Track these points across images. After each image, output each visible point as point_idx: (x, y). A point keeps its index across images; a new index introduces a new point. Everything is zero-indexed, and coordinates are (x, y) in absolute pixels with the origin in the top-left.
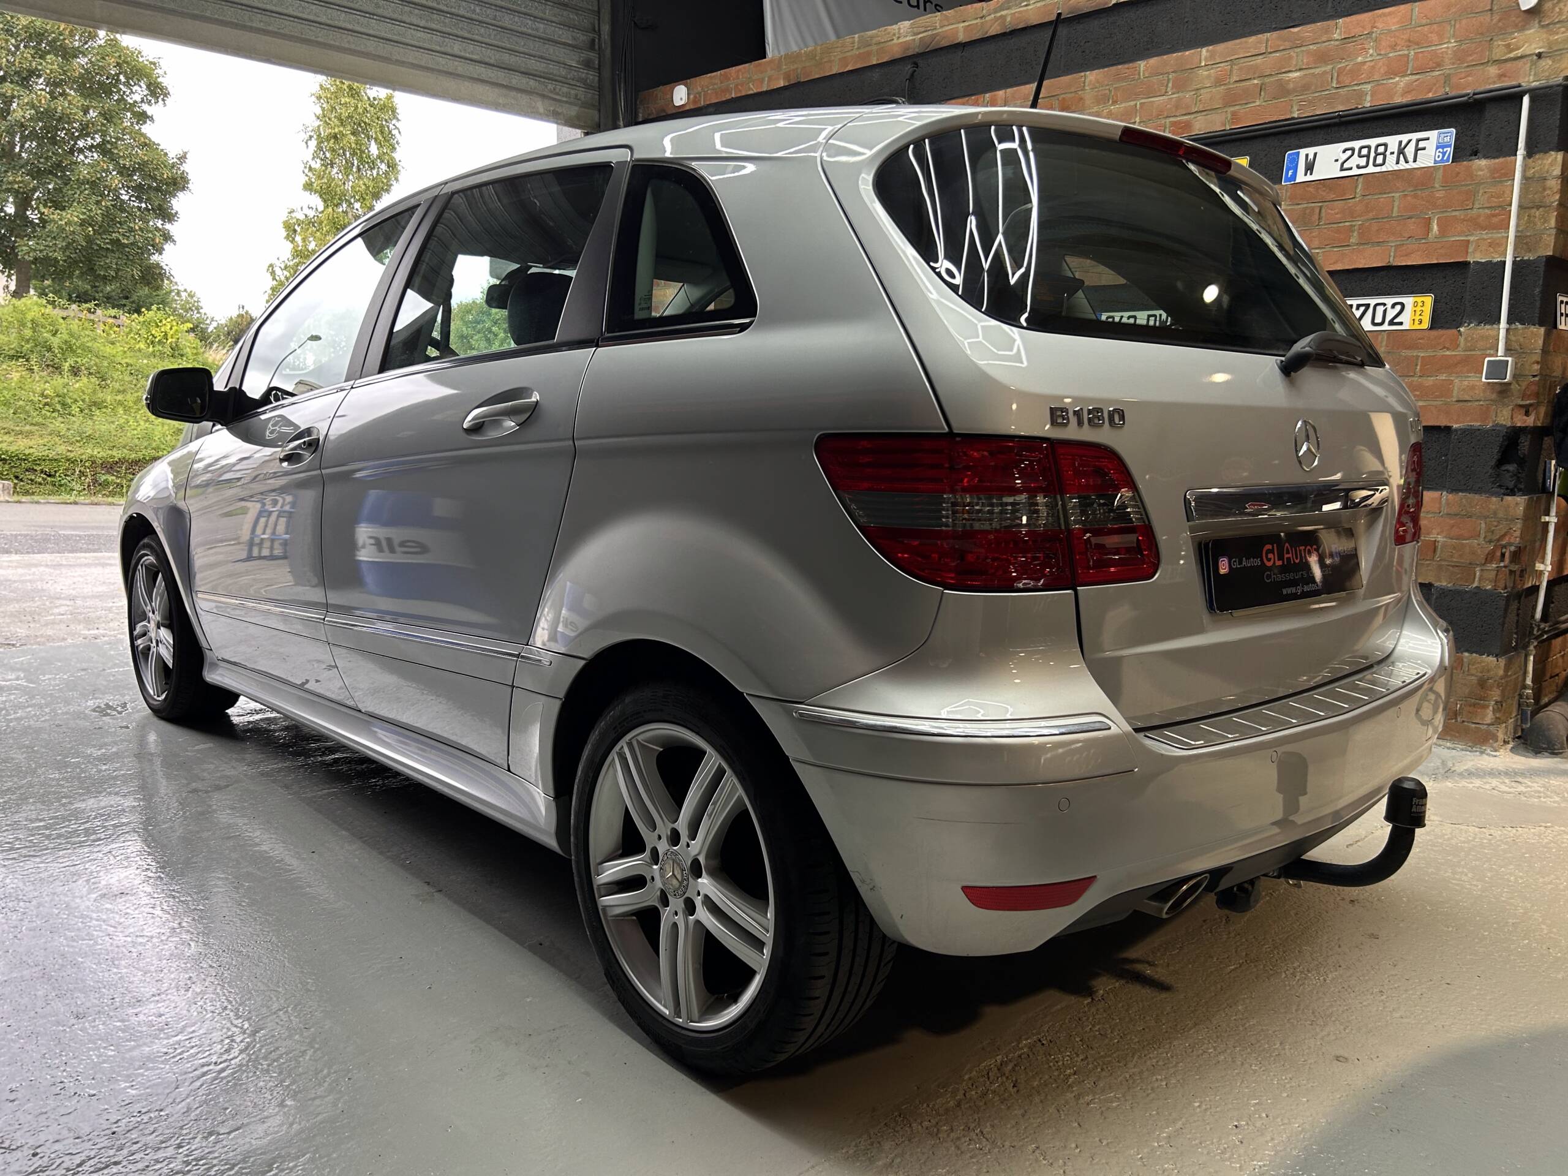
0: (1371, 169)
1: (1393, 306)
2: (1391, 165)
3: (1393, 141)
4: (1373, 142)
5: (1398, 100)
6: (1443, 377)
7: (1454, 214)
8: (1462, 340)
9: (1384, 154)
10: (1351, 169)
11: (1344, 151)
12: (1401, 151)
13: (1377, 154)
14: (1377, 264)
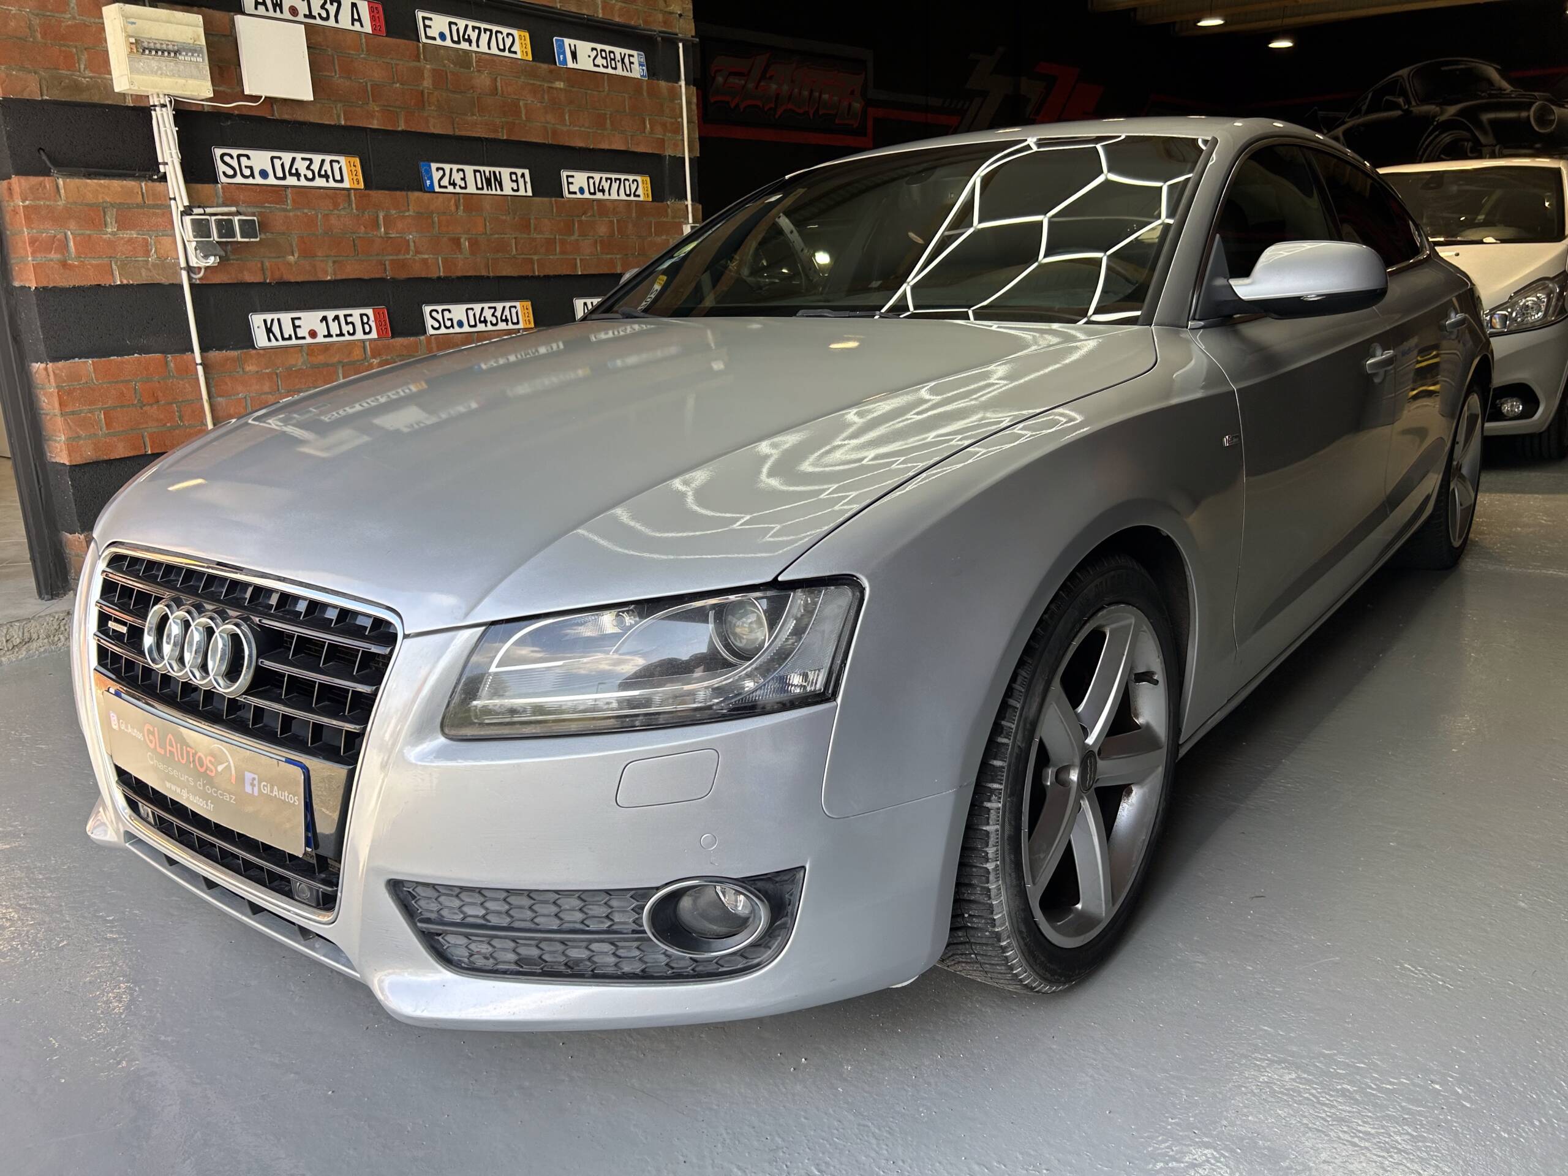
0: (610, 71)
1: (633, 181)
2: (619, 71)
3: (618, 51)
4: (608, 48)
5: (617, 19)
6: (664, 237)
7: (656, 118)
8: (669, 210)
9: (614, 60)
10: (599, 66)
11: (593, 49)
12: (623, 60)
13: (611, 59)
14: (623, 148)
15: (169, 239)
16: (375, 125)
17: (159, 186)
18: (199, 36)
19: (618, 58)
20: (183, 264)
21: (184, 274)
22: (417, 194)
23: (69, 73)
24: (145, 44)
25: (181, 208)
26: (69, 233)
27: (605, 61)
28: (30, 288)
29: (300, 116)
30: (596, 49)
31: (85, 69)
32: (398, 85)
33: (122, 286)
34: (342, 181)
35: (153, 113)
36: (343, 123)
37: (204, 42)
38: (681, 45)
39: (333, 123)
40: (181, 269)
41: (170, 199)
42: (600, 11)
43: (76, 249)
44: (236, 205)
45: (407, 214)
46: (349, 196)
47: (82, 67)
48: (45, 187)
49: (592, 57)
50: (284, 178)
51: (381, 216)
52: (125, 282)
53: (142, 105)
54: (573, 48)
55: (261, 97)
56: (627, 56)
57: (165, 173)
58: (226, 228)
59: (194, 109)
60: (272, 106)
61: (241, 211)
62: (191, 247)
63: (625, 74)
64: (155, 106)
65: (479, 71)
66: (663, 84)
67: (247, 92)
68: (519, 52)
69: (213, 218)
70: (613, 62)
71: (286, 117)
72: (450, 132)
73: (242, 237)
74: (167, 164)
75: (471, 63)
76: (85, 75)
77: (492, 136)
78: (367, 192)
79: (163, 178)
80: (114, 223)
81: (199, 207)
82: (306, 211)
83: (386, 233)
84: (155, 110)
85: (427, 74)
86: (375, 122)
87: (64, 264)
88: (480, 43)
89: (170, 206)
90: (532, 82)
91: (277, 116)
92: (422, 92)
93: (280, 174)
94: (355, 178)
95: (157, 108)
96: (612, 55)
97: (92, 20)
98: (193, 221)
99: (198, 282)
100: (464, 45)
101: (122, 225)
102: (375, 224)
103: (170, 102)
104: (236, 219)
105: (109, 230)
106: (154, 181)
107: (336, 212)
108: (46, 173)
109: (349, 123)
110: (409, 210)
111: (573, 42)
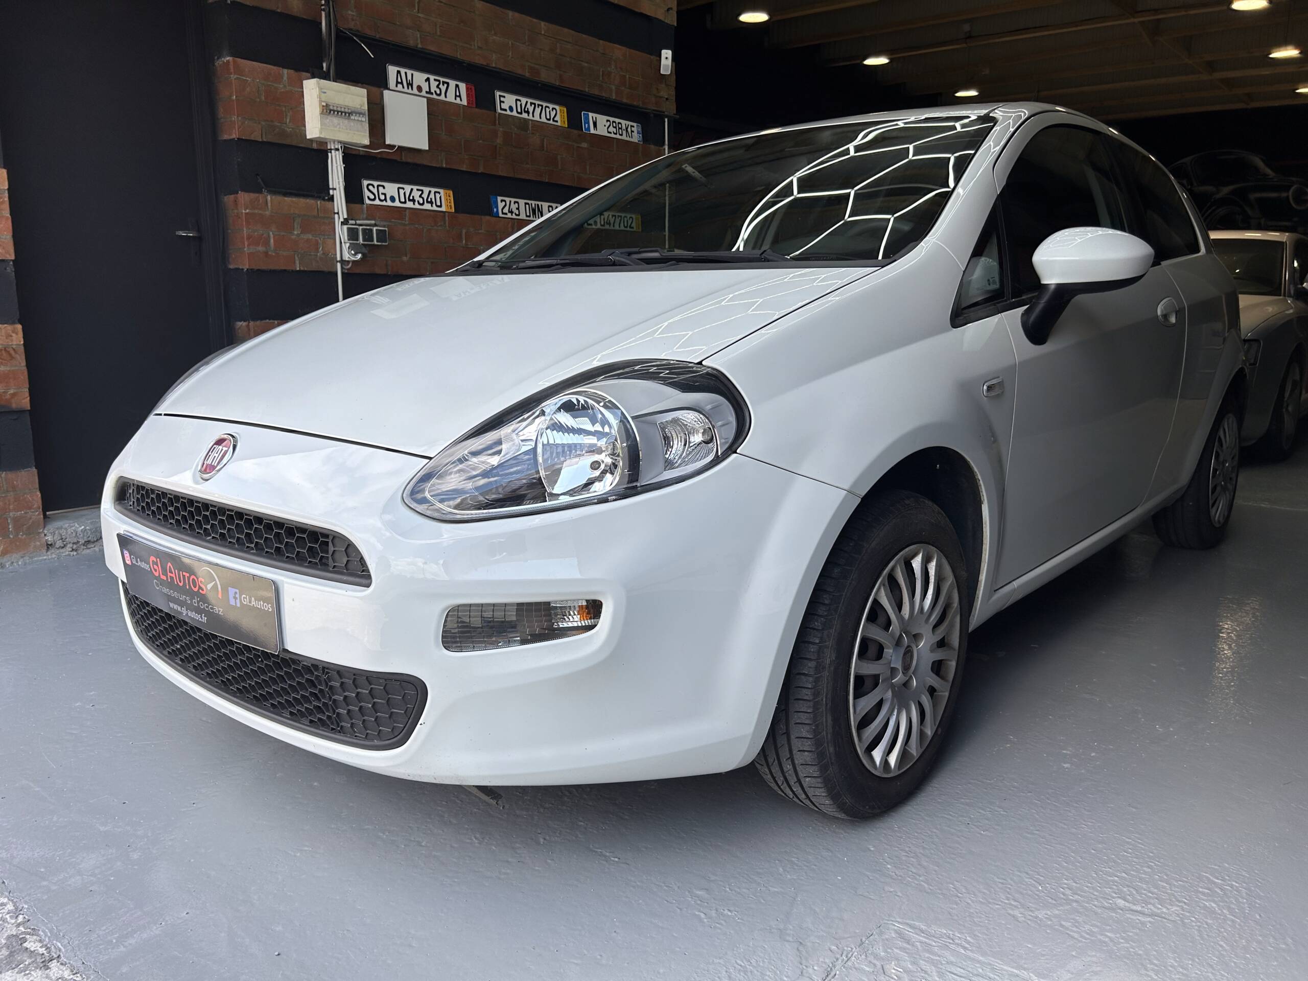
0: (618, 136)
2: (624, 137)
3: (623, 122)
4: (617, 120)
5: (625, 101)
9: (621, 129)
10: (611, 133)
11: (608, 121)
12: (627, 129)
13: (619, 128)
15: (332, 241)
16: (464, 168)
17: (328, 204)
18: (364, 104)
19: (624, 127)
20: (339, 259)
21: (339, 265)
22: (488, 218)
23: (279, 124)
24: (331, 108)
25: (342, 220)
26: (271, 233)
27: (615, 129)
28: (243, 269)
29: (418, 160)
30: (610, 121)
31: (290, 122)
32: (481, 141)
33: (299, 271)
34: (440, 206)
35: (329, 154)
36: (444, 166)
37: (367, 108)
38: (666, 120)
39: (438, 166)
40: (337, 262)
41: (335, 213)
42: (614, 94)
43: (275, 245)
44: (375, 220)
45: (480, 231)
46: (444, 216)
47: (288, 120)
48: (259, 200)
49: (607, 127)
50: (405, 202)
51: (464, 231)
52: (302, 269)
53: (322, 148)
54: (594, 119)
55: (395, 146)
56: (629, 126)
57: (333, 196)
58: (368, 234)
59: (354, 153)
60: (401, 153)
61: (377, 224)
62: (346, 247)
63: (628, 139)
64: (331, 149)
65: (533, 133)
66: (652, 147)
67: (387, 143)
68: (559, 121)
69: (361, 227)
70: (620, 130)
71: (409, 160)
72: (511, 175)
73: (377, 241)
74: (335, 189)
75: (528, 128)
76: (289, 127)
77: (539, 179)
78: (457, 214)
79: (332, 199)
80: (299, 227)
81: (352, 220)
82: (417, 226)
83: (466, 244)
84: (331, 152)
85: (500, 134)
86: (465, 166)
87: (266, 254)
88: (535, 114)
89: (334, 218)
90: (566, 142)
91: (404, 160)
92: (496, 146)
93: (403, 200)
94: (449, 204)
95: (333, 151)
96: (620, 125)
97: (296, 89)
98: (348, 229)
99: (346, 271)
100: (525, 115)
101: (304, 230)
102: (459, 237)
103: (341, 147)
104: (375, 229)
105: (296, 233)
106: (324, 199)
107: (435, 228)
108: (260, 192)
109: (448, 167)
110: (481, 229)
111: (595, 115)
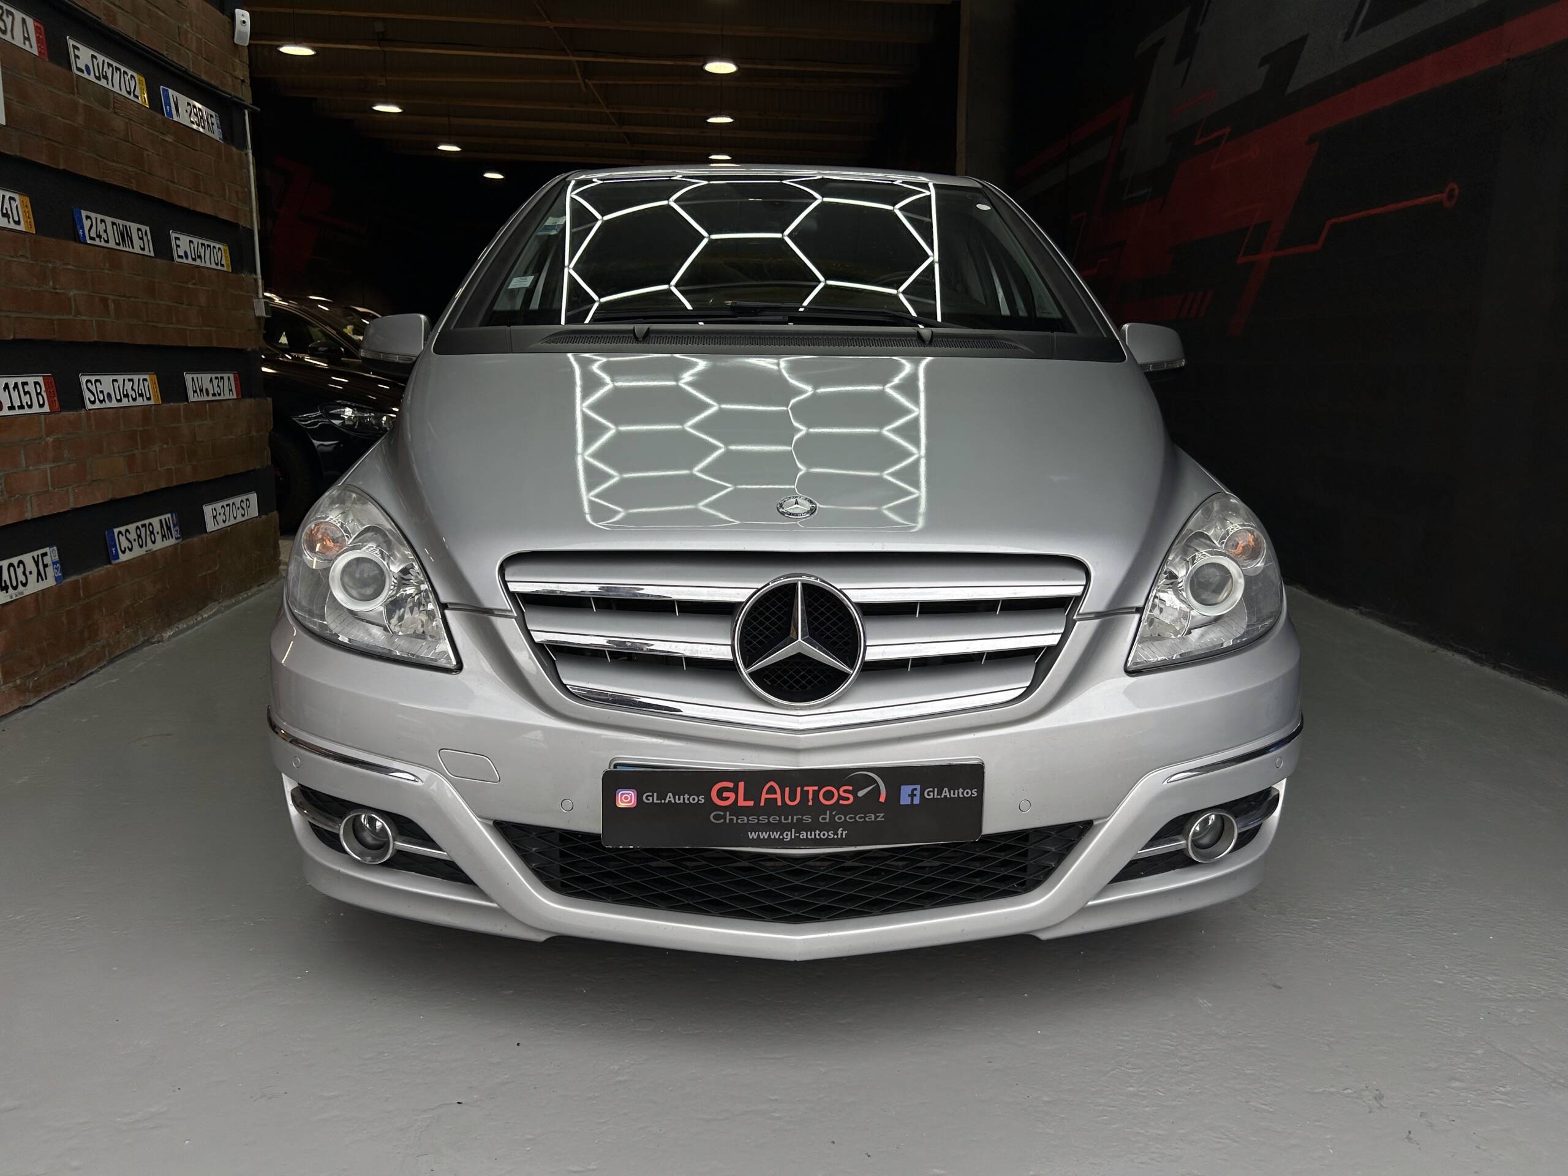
0: (200, 129)
1: (219, 249)
2: (207, 132)
3: (204, 109)
4: (197, 105)
5: (204, 77)
6: (241, 312)
7: (232, 185)
8: (245, 283)
10: (194, 123)
11: (188, 104)
12: (208, 119)
13: (201, 117)
14: (212, 213)
16: (42, 160)
19: (204, 116)
22: (72, 244)
27: (197, 118)
30: (191, 105)
32: (60, 119)
38: (246, 112)
42: (192, 65)
46: (25, 239)
49: (189, 113)
54: (175, 100)
56: (209, 116)
63: (209, 134)
65: (115, 112)
66: (235, 150)
68: (141, 97)
70: (202, 121)
72: (99, 177)
75: (108, 103)
77: (127, 186)
78: (39, 237)
83: (54, 287)
86: (42, 157)
88: (114, 83)
90: (150, 130)
92: (77, 129)
94: (28, 220)
96: (200, 113)
100: (104, 83)
109: (22, 155)
110: (69, 262)
111: (176, 94)
